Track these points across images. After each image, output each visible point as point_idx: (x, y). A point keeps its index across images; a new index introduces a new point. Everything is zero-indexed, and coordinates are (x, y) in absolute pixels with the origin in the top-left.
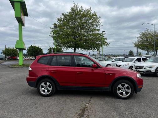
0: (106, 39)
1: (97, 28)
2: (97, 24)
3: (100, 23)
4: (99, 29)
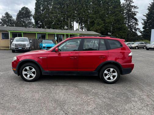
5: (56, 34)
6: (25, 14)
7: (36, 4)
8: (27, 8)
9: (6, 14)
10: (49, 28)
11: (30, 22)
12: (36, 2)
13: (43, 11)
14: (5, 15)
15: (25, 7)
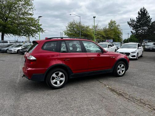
0: (41, 25)
1: (29, 12)
2: (30, 7)
3: (33, 7)
4: (32, 13)
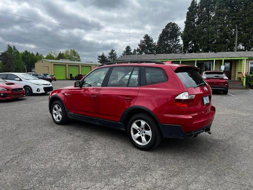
5: (197, 61)
6: (171, 33)
7: (188, 14)
8: (174, 24)
9: (146, 37)
10: (206, 51)
11: (177, 45)
12: (188, 11)
13: (198, 23)
14: (144, 39)
15: (171, 23)
